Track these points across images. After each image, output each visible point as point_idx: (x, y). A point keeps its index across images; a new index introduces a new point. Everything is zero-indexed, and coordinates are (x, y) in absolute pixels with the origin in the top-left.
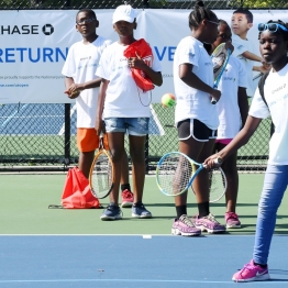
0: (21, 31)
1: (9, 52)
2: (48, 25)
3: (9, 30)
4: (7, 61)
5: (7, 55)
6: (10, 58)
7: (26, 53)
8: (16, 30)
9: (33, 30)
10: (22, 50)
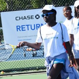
0: (27, 18)
1: (23, 27)
2: (38, 15)
3: (22, 18)
4: (22, 30)
5: (22, 28)
6: (23, 29)
7: (29, 27)
8: (25, 18)
9: (32, 17)
10: (28, 26)
